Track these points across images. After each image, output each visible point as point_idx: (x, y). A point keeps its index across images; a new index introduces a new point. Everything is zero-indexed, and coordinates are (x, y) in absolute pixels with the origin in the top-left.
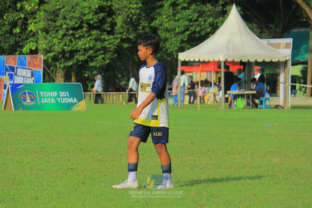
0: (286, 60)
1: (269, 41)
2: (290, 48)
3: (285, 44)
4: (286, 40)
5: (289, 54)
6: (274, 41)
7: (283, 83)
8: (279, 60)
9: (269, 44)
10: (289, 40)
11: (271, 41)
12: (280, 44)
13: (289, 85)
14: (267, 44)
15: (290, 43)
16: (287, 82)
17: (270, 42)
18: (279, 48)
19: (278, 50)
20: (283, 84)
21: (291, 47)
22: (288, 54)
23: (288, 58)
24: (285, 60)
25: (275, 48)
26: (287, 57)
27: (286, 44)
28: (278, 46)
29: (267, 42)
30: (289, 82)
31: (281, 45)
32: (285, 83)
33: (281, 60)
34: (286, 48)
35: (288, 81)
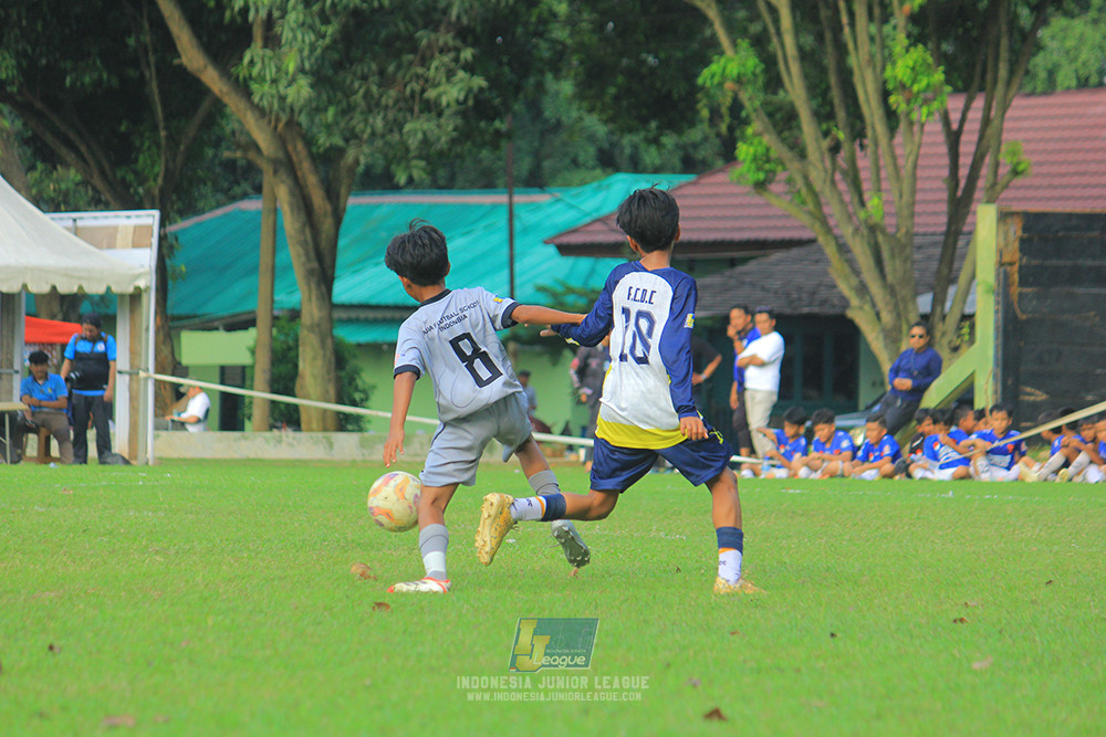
0: (137, 289)
1: (75, 220)
2: (151, 246)
3: (132, 230)
4: (138, 216)
5: (147, 269)
6: (95, 218)
7: (126, 373)
8: (109, 289)
9: (76, 231)
10: (148, 216)
11: (81, 218)
12: (115, 229)
13: (146, 379)
14: (68, 229)
15: (150, 228)
16: (139, 369)
17: (79, 223)
18: (111, 246)
19: (107, 254)
20: (127, 378)
21: (155, 241)
22: (142, 266)
23: (142, 284)
24: (131, 290)
25: (98, 246)
26: (138, 276)
27: (137, 229)
28: (106, 240)
29: (70, 223)
30: (147, 370)
31: (119, 236)
32: (133, 374)
33: (116, 289)
34: (135, 245)
35: (143, 366)
